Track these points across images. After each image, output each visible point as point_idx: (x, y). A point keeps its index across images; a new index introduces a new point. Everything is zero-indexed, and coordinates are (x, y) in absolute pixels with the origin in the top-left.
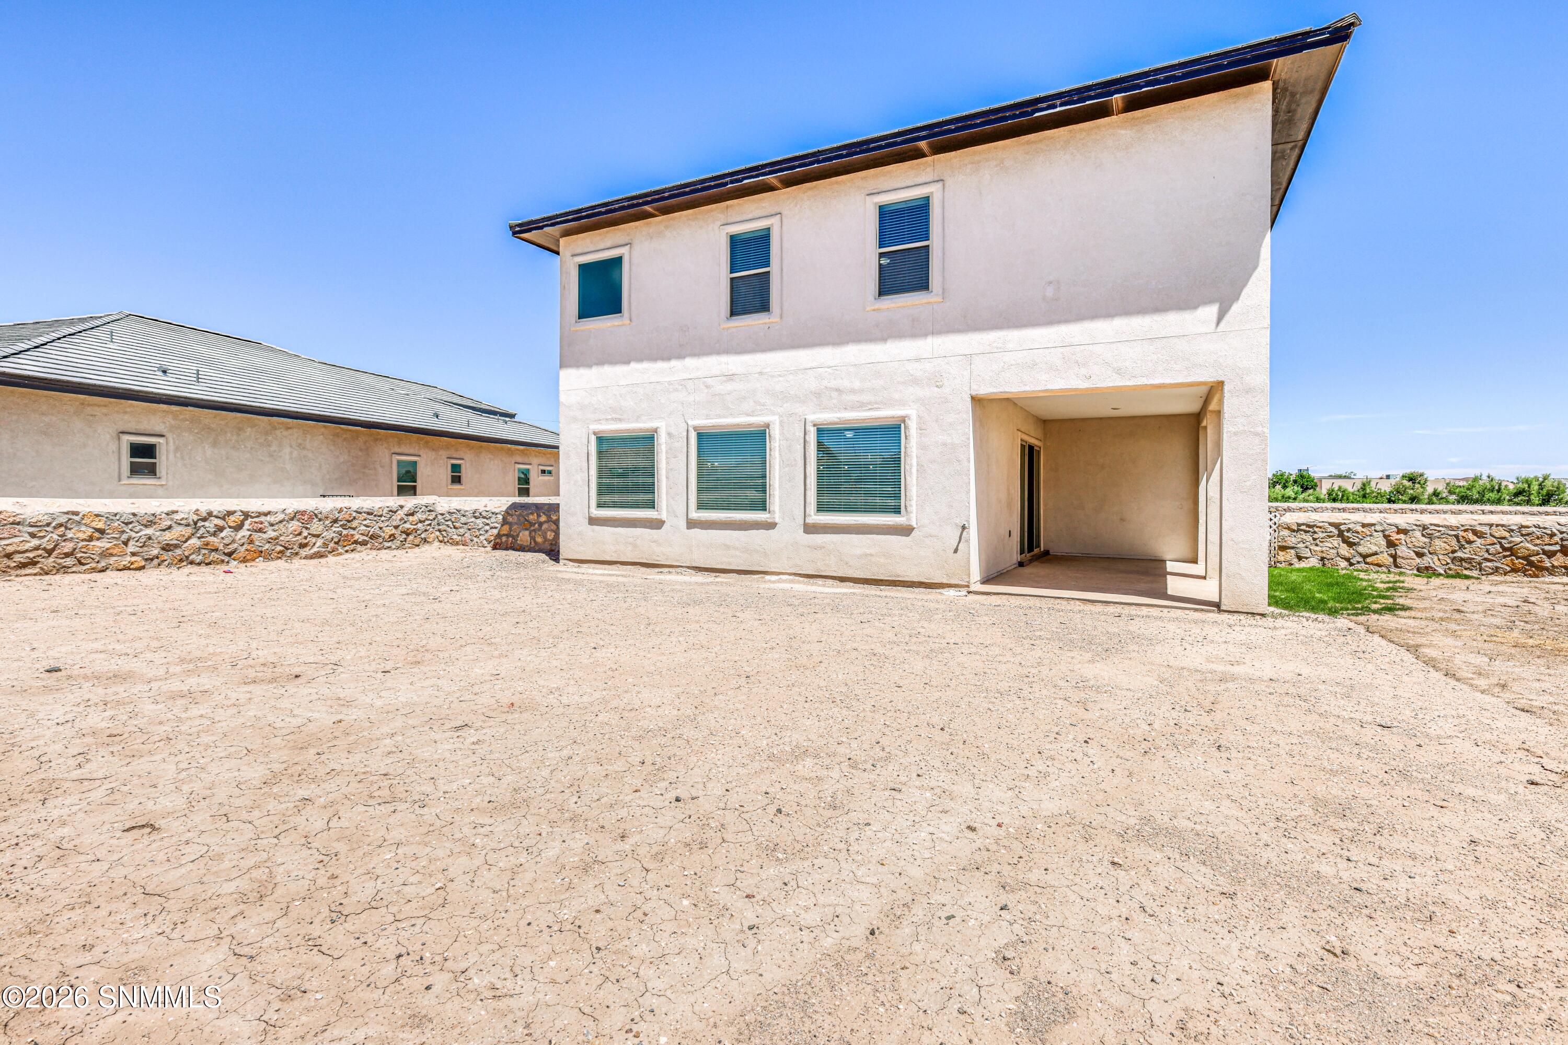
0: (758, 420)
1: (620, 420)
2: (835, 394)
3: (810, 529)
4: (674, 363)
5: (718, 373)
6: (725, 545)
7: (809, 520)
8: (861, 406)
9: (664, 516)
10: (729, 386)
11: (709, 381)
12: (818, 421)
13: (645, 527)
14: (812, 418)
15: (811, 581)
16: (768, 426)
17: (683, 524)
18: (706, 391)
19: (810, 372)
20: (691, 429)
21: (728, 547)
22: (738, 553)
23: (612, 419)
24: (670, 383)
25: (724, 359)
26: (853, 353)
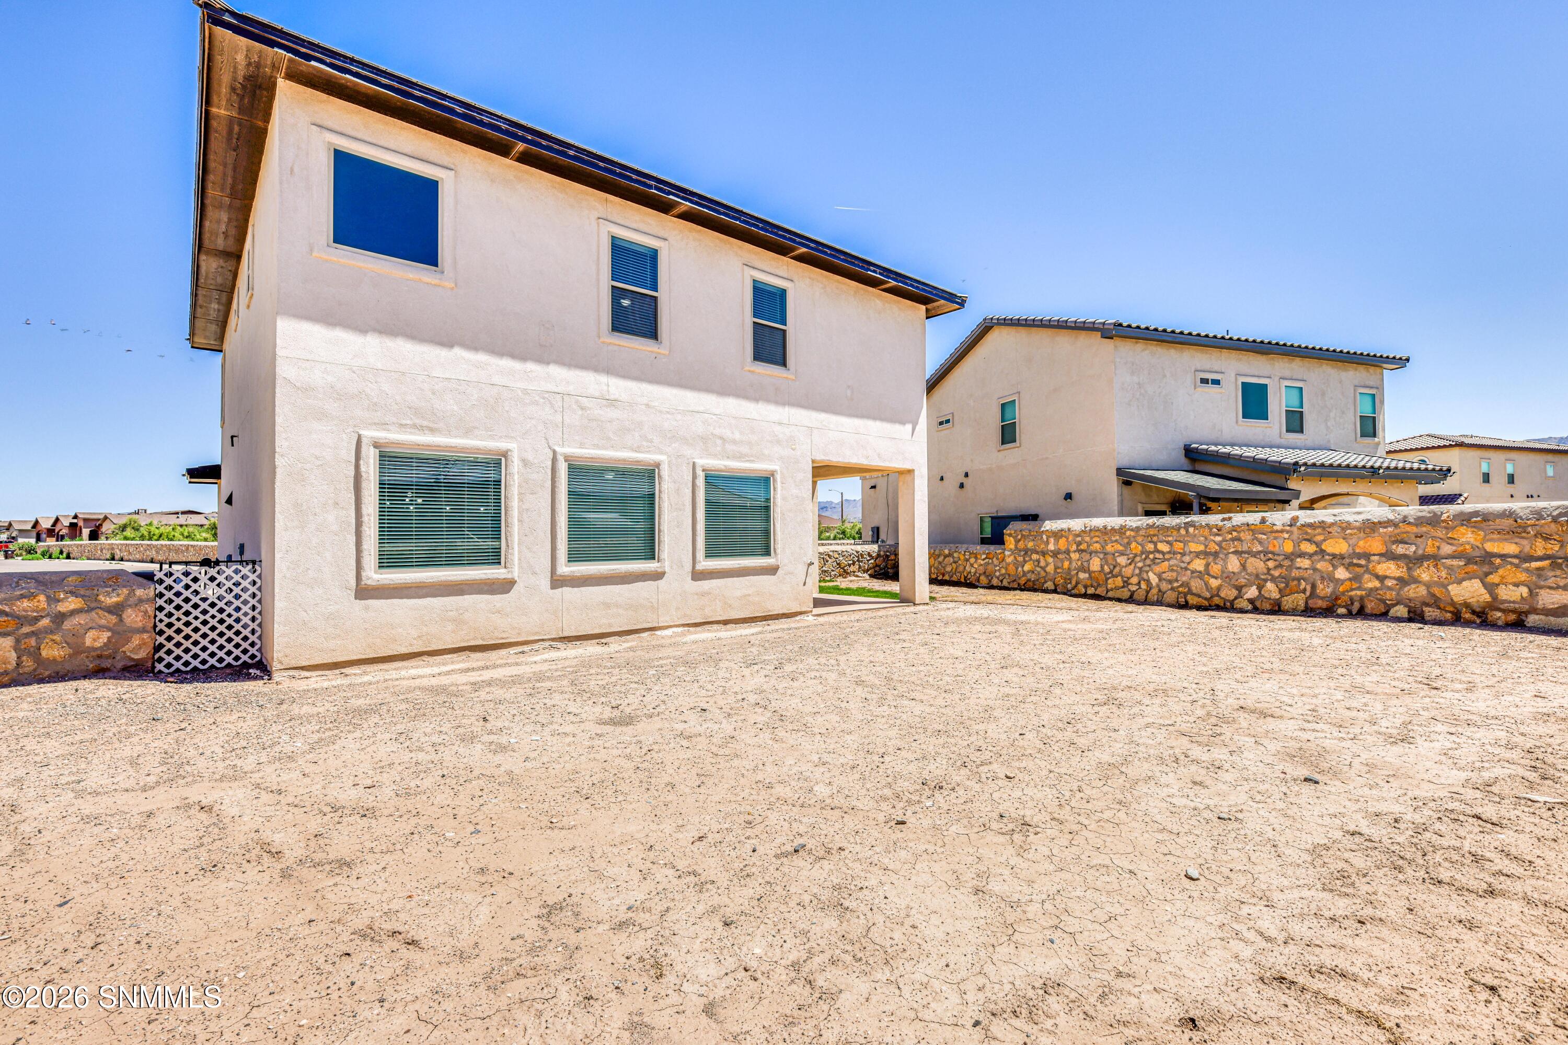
0: (648, 457)
1: (432, 430)
2: (719, 442)
3: (698, 576)
4: (531, 366)
5: (597, 394)
6: (604, 603)
7: (699, 567)
8: (740, 457)
9: (516, 575)
10: (612, 413)
11: (584, 401)
12: (707, 467)
13: (480, 592)
14: (702, 462)
15: (699, 629)
16: (658, 465)
17: (545, 582)
18: (580, 412)
19: (698, 415)
20: (561, 459)
21: (607, 606)
22: (621, 611)
23: (415, 426)
24: (525, 392)
25: (603, 378)
26: (732, 405)
